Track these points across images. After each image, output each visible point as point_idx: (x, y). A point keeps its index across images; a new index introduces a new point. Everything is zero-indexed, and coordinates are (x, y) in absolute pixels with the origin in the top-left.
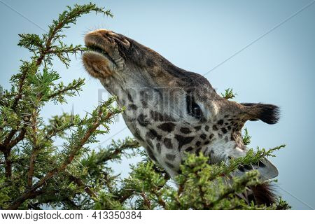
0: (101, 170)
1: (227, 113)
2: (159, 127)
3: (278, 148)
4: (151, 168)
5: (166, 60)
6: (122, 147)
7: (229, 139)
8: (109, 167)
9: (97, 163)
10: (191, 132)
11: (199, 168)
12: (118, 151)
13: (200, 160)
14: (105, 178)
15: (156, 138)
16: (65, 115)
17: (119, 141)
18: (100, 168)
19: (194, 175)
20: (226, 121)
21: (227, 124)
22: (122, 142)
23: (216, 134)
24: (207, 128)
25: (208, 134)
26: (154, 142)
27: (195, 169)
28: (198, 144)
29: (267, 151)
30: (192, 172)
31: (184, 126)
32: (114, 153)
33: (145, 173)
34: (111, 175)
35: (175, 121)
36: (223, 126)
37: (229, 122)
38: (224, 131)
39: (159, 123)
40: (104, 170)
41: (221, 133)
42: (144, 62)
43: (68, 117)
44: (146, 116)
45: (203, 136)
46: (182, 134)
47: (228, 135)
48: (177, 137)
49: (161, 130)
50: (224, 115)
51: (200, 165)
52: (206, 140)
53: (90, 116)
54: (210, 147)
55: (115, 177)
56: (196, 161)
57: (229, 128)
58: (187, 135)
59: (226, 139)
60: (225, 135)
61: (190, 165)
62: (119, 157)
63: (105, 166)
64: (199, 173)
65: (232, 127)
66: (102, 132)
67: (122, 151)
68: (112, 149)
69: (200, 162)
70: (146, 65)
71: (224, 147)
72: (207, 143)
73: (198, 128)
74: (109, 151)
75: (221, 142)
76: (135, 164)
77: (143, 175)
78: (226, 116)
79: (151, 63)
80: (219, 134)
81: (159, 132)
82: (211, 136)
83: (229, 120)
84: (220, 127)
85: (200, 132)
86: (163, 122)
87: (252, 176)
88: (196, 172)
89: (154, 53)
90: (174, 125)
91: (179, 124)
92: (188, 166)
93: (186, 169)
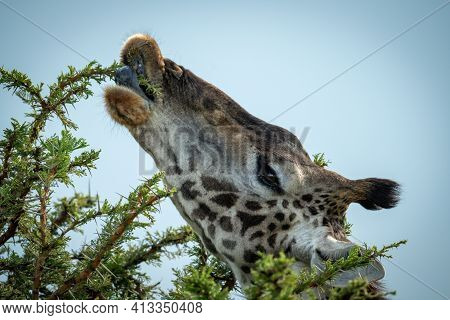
0: (130, 278)
1: (320, 186)
2: (213, 200)
3: (396, 246)
4: (208, 276)
5: (236, 104)
6: (162, 243)
7: (320, 224)
8: (142, 272)
9: (126, 268)
10: (261, 208)
11: (279, 275)
12: (156, 248)
13: (280, 263)
14: (137, 289)
15: (207, 218)
16: (77, 196)
17: (158, 234)
18: (129, 274)
19: (272, 286)
20: (316, 196)
21: (318, 202)
22: (161, 234)
23: (299, 213)
24: (285, 204)
25: (287, 212)
26: (205, 224)
27: (274, 277)
28: (272, 227)
29: (379, 250)
30: (269, 281)
31: (251, 198)
32: (150, 252)
33: (199, 282)
34: (146, 284)
35: (237, 191)
36: (312, 203)
37: (322, 200)
38: (314, 212)
39: (213, 194)
40: (136, 277)
41: (308, 213)
42: (199, 103)
43: (82, 199)
44: (194, 183)
45: (280, 216)
46: (248, 211)
47: (319, 218)
48: (241, 215)
49: (215, 204)
50: (314, 188)
51: (280, 271)
52: (283, 223)
53: (125, 202)
54: (291, 234)
55: (152, 287)
56: (276, 265)
57: (322, 208)
58: (255, 213)
59: (315, 224)
60: (315, 217)
61: (266, 270)
62: (157, 258)
63: (137, 271)
64: (279, 282)
65: (327, 207)
66: (143, 225)
67: (162, 248)
68: (146, 246)
69: (281, 266)
70: (202, 106)
71: (310, 235)
72: (286, 227)
73: (272, 203)
74: (142, 249)
75: (308, 227)
76: (181, 269)
77: (196, 285)
78: (317, 190)
79: (210, 105)
80: (304, 215)
81: (214, 207)
82: (292, 217)
83: (322, 196)
84: (307, 204)
85: (275, 210)
86: (219, 193)
87: (358, 286)
88: (275, 282)
89: (218, 92)
90: (236, 198)
91: (243, 195)
92: (263, 272)
93: (260, 277)
